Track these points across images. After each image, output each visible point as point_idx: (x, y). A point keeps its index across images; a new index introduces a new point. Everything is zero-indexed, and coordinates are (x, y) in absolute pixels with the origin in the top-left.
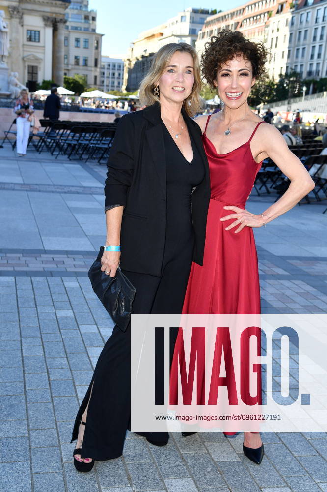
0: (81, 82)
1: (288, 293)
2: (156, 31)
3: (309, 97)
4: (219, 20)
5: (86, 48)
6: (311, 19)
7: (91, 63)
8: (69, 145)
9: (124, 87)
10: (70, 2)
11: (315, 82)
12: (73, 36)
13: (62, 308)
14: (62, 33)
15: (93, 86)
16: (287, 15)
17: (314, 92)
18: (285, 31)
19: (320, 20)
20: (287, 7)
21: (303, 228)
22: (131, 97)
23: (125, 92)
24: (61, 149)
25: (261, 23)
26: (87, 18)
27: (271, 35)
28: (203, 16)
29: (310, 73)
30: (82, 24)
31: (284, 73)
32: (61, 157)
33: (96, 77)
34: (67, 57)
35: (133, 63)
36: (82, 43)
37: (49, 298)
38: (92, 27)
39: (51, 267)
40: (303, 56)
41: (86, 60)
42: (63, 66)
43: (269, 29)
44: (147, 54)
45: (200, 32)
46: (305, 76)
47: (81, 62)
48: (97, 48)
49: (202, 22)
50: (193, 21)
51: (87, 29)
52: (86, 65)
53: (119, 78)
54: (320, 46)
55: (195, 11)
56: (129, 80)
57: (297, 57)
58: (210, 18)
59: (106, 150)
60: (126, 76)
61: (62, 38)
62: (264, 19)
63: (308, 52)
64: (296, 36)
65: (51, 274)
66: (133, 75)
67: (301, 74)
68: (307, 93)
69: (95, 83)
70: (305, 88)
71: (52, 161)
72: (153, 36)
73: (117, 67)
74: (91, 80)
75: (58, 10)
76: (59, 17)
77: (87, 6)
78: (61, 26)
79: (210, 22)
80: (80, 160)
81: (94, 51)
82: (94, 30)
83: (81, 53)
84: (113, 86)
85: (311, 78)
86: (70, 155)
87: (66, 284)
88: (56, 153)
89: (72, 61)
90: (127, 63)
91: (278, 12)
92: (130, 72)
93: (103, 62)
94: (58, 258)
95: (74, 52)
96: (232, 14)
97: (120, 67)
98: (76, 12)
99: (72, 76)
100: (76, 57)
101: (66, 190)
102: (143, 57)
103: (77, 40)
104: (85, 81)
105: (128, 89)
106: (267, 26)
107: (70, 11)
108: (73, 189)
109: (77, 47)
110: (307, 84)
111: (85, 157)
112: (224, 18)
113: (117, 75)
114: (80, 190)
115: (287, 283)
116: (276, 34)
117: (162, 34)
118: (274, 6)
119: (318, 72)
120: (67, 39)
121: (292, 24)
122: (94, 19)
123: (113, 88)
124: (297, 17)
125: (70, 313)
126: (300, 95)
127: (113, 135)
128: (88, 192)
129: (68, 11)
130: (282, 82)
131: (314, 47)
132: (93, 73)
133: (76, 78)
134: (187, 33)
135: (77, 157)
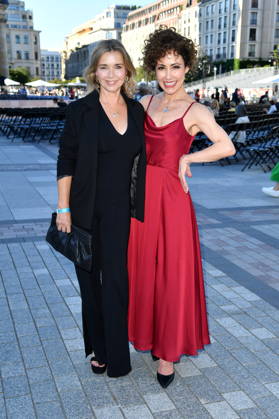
0: (25, 73)
2: (87, 27)
3: (220, 76)
4: (139, 14)
5: (26, 43)
6: (216, 10)
7: (32, 56)
8: (22, 129)
9: (63, 76)
10: (7, 4)
11: (223, 63)
12: (13, 34)
13: (37, 268)
14: (4, 31)
15: (35, 77)
16: (195, 8)
17: (223, 72)
18: (195, 21)
19: (223, 11)
20: (195, 1)
21: (227, 184)
22: (70, 84)
23: (64, 80)
24: (15, 133)
25: (175, 16)
26: (24, 17)
27: (184, 26)
28: (126, 11)
29: (218, 56)
30: (20, 22)
32: (16, 140)
33: (37, 69)
34: (10, 52)
35: (69, 54)
36: (22, 40)
37: (25, 260)
38: (30, 24)
39: (23, 234)
40: (211, 41)
41: (27, 55)
42: (7, 60)
43: (182, 20)
44: (80, 47)
45: (124, 26)
46: (214, 58)
47: (23, 56)
48: (36, 43)
49: (125, 17)
50: (117, 16)
51: (25, 27)
52: (27, 58)
53: (57, 68)
54: (225, 33)
55: (118, 8)
57: (207, 43)
58: (131, 13)
59: (56, 131)
60: (64, 66)
61: (4, 36)
62: (176, 12)
63: (216, 38)
64: (205, 26)
65: (24, 240)
66: (70, 65)
67: (211, 57)
68: (218, 73)
69: (37, 74)
70: (215, 69)
71: (10, 144)
72: (84, 30)
73: (54, 59)
74: (33, 72)
77: (23, 7)
78: (1, 25)
79: (132, 17)
80: (33, 141)
81: (33, 46)
82: (32, 28)
83: (22, 48)
84: (53, 75)
85: (220, 60)
86: (24, 138)
87: (38, 247)
88: (11, 136)
89: (15, 55)
90: (63, 55)
91: (188, 6)
92: (67, 62)
93: (42, 55)
94: (27, 226)
95: (15, 47)
96: (150, 9)
97: (58, 59)
98: (13, 12)
99: (16, 69)
100: (18, 52)
101: (25, 167)
102: (77, 49)
103: (18, 37)
104: (29, 74)
105: (66, 77)
106: (179, 18)
107: (9, 12)
109: (18, 43)
110: (217, 65)
111: (37, 138)
112: (143, 12)
113: (55, 66)
114: (37, 167)
116: (188, 24)
117: (92, 29)
118: (184, 1)
119: (224, 55)
120: (8, 36)
121: (200, 15)
122: (31, 18)
123: (53, 78)
124: (204, 10)
125: (45, 271)
126: (212, 74)
128: (44, 168)
129: (6, 11)
131: (220, 34)
132: (35, 65)
133: (20, 70)
134: (113, 26)
135: (30, 139)
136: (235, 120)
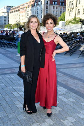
4: (14, 9)
6: (36, 9)
16: (30, 8)
18: (31, 12)
19: (38, 9)
20: (30, 6)
25: (25, 10)
28: (10, 8)
43: (27, 11)
45: (10, 12)
49: (10, 9)
50: (7, 9)
54: (39, 15)
55: (8, 6)
58: (12, 8)
79: (12, 9)
91: (28, 7)
96: (17, 7)
106: (26, 10)
112: (15, 8)
116: (28, 13)
118: (27, 6)
121: (32, 10)
124: (33, 9)
134: (6, 12)
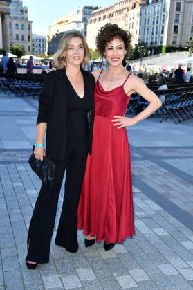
0: (21, 50)
1: (142, 167)
2: (64, 20)
3: (152, 56)
4: (99, 13)
5: (22, 29)
6: (151, 12)
7: (26, 38)
8: (15, 87)
9: (46, 53)
10: (11, 2)
11: (155, 48)
12: (14, 23)
13: (16, 182)
14: (8, 20)
15: (28, 52)
16: (138, 9)
17: (155, 54)
18: (137, 19)
19: (156, 13)
20: (137, 5)
21: (150, 131)
22: (50, 58)
23: (47, 55)
24: (11, 90)
25: (123, 15)
26: (22, 11)
27: (129, 21)
28: (91, 10)
29: (152, 43)
30: (19, 15)
31: (137, 43)
32: (11, 95)
33: (29, 47)
34: (11, 35)
35: (51, 38)
36: (20, 27)
37: (8, 176)
38: (25, 17)
39: (9, 158)
40: (148, 33)
41: (23, 37)
42: (10, 41)
43: (129, 18)
44: (59, 33)
45: (89, 20)
46: (149, 44)
47: (20, 38)
48: (29, 29)
49: (90, 14)
50: (84, 13)
51: (22, 18)
52: (23, 39)
53: (43, 47)
54: (157, 27)
55: (86, 8)
56: (49, 48)
57: (144, 33)
58: (94, 11)
59: (38, 90)
60: (47, 46)
61: (8, 24)
62: (125, 12)
63: (151, 31)
64: (143, 22)
65: (9, 162)
66: (52, 45)
67: (147, 43)
68: (151, 55)
69: (29, 50)
70: (149, 52)
71: (5, 97)
72: (62, 22)
73: (41, 41)
74: (26, 49)
75: (4, 7)
76: (5, 11)
77: (21, 4)
78: (6, 16)
79: (95, 14)
80: (22, 96)
81: (27, 31)
82: (27, 19)
83: (20, 32)
84: (40, 52)
85: (153, 45)
86: (16, 94)
87: (18, 168)
88: (8, 92)
89: (15, 37)
90: (47, 38)
91: (133, 8)
92: (49, 43)
93: (33, 38)
94: (12, 153)
95: (15, 32)
96: (107, 9)
97: (44, 41)
98: (15, 8)
99: (15, 46)
100: (17, 35)
101: (15, 114)
102: (57, 34)
103: (17, 25)
104: (23, 49)
105: (48, 53)
106: (127, 16)
107: (12, 7)
108: (19, 113)
109: (17, 29)
110: (151, 49)
111: (25, 94)
112: (102, 11)
113: (41, 46)
114: (24, 114)
115: (141, 162)
116: (132, 21)
117: (67, 21)
118: (130, 4)
119: (156, 42)
120: (10, 24)
121: (141, 14)
122: (26, 12)
123: (40, 53)
124: (143, 11)
125: (21, 184)
126: (147, 55)
127: (41, 81)
128: (29, 115)
129: (10, 7)
130: (136, 48)
131: (153, 28)
132: (27, 44)
133: (17, 47)
134: (81, 20)
135: (21, 94)
136: (158, 87)
